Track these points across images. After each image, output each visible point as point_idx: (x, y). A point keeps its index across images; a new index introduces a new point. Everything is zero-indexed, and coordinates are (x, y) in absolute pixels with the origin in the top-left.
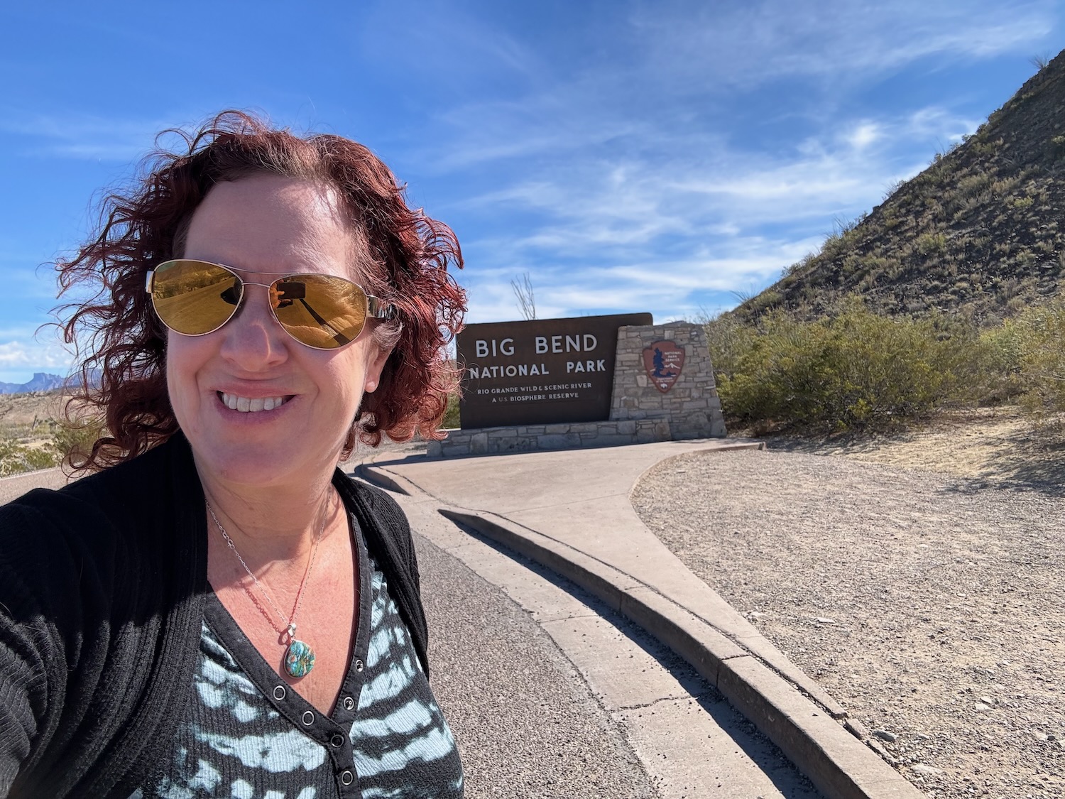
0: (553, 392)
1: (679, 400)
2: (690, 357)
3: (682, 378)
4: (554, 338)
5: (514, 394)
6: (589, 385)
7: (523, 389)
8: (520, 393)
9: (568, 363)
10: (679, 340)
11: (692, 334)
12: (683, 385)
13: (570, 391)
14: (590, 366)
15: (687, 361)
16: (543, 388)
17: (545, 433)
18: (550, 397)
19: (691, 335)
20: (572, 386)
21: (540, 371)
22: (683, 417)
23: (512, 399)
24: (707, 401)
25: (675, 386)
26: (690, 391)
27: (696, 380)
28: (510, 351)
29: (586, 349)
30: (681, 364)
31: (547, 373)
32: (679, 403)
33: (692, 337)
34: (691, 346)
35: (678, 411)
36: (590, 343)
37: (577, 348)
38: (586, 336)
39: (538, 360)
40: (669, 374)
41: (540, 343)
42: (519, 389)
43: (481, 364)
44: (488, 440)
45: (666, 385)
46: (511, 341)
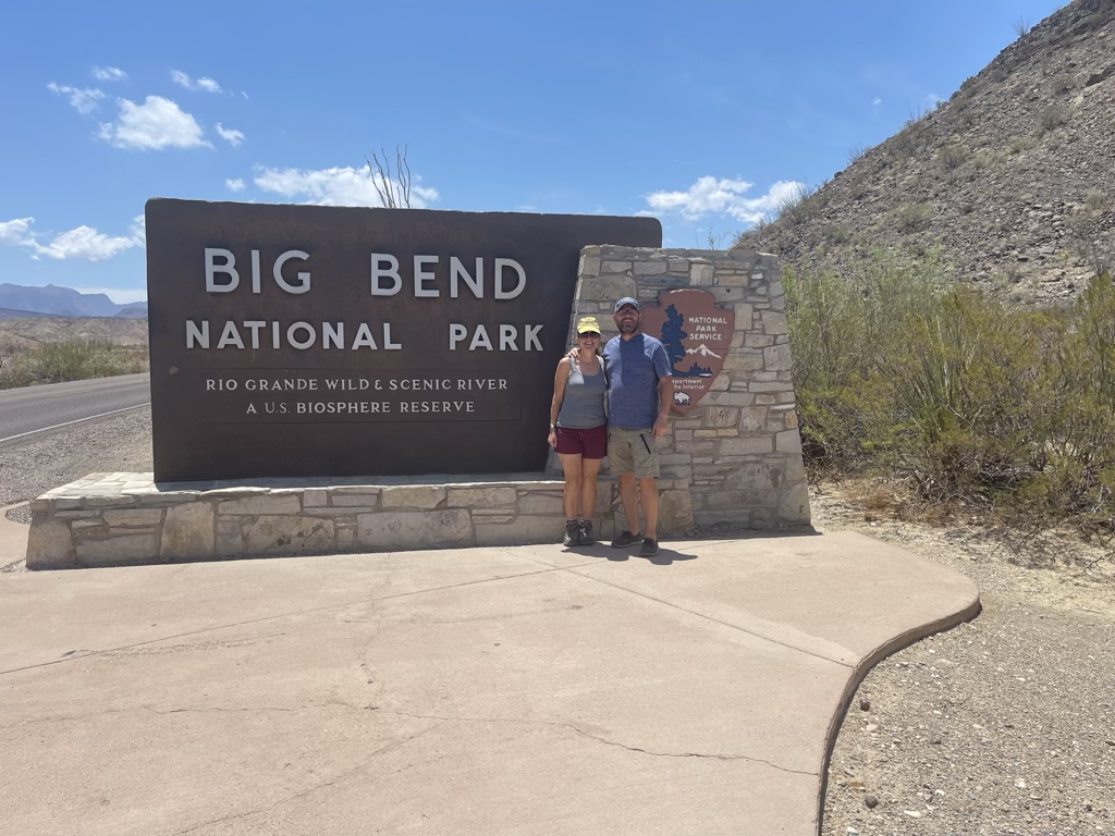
0: (409, 396)
1: (712, 433)
2: (745, 331)
3: (721, 382)
4: (418, 260)
5: (306, 396)
6: (503, 384)
7: (332, 385)
8: (323, 395)
9: (453, 327)
10: (722, 291)
11: (754, 277)
12: (723, 399)
13: (454, 395)
14: (507, 338)
15: (736, 342)
16: (385, 384)
17: (379, 508)
18: (404, 407)
19: (751, 281)
20: (461, 385)
21: (379, 339)
22: (719, 473)
23: (301, 408)
24: (774, 440)
25: (707, 399)
26: (740, 412)
27: (754, 387)
28: (300, 283)
29: (499, 294)
30: (723, 348)
31: (398, 346)
32: (711, 440)
33: (754, 285)
34: (748, 308)
35: (710, 460)
36: (510, 280)
37: (478, 290)
38: (499, 263)
39: (375, 312)
40: (695, 371)
41: (381, 268)
42: (321, 384)
43: (215, 312)
44: (216, 523)
45: (687, 397)
46: (304, 256)
